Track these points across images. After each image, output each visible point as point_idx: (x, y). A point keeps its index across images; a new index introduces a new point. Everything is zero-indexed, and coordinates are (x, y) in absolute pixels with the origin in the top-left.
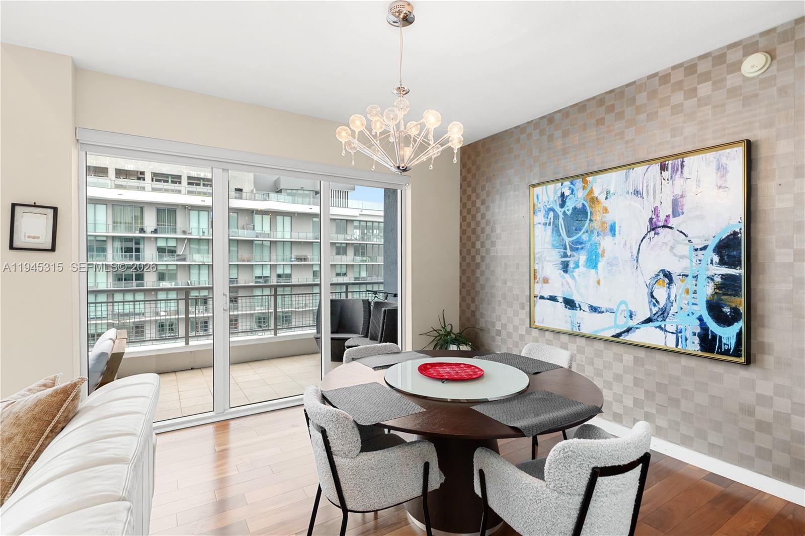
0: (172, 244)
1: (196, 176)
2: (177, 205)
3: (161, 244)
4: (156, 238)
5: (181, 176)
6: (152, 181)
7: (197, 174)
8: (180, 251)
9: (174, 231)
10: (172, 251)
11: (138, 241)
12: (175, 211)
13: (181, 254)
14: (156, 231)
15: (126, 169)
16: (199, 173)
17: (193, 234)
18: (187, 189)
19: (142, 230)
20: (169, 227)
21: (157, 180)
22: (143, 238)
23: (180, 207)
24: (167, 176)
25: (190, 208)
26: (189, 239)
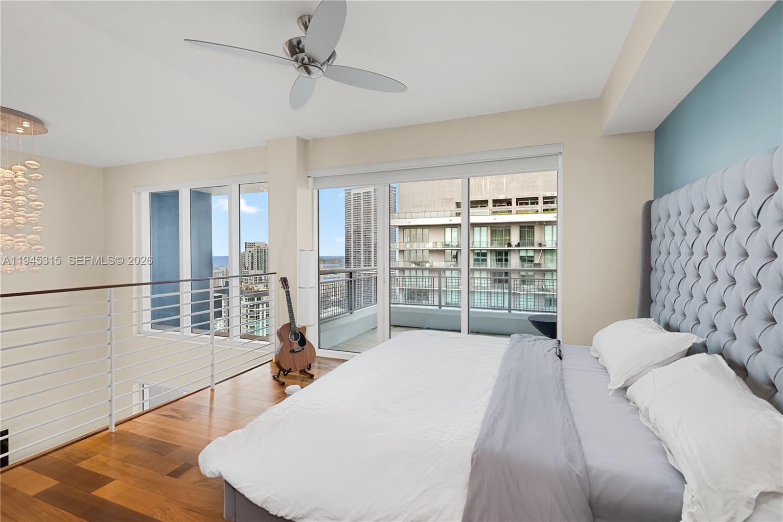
0: (531, 254)
1: (550, 196)
2: (535, 222)
3: (523, 254)
4: (519, 250)
5: (538, 198)
6: (517, 205)
7: (551, 194)
8: (536, 261)
9: (533, 244)
10: (531, 260)
11: (507, 253)
12: (533, 227)
13: (537, 262)
14: (518, 245)
15: (500, 199)
16: (552, 193)
17: (547, 246)
18: (543, 208)
19: (509, 245)
20: (529, 241)
21: (521, 204)
22: (510, 250)
23: (537, 223)
24: (527, 199)
25: (544, 224)
26: (544, 251)
